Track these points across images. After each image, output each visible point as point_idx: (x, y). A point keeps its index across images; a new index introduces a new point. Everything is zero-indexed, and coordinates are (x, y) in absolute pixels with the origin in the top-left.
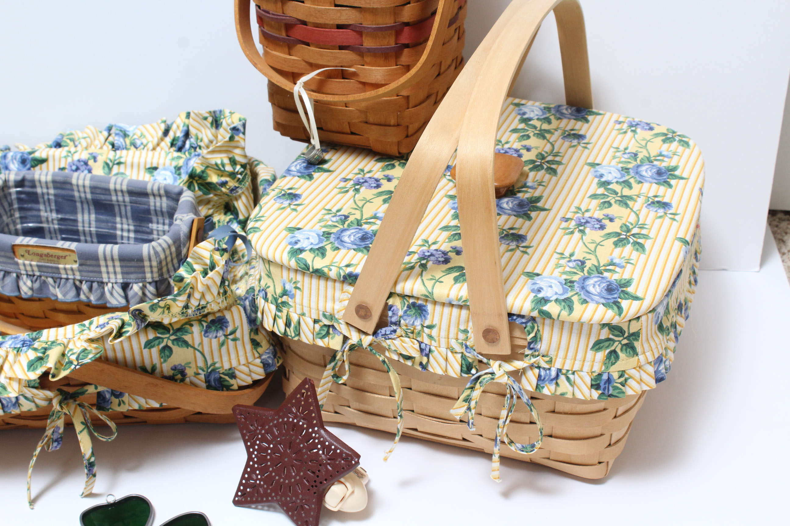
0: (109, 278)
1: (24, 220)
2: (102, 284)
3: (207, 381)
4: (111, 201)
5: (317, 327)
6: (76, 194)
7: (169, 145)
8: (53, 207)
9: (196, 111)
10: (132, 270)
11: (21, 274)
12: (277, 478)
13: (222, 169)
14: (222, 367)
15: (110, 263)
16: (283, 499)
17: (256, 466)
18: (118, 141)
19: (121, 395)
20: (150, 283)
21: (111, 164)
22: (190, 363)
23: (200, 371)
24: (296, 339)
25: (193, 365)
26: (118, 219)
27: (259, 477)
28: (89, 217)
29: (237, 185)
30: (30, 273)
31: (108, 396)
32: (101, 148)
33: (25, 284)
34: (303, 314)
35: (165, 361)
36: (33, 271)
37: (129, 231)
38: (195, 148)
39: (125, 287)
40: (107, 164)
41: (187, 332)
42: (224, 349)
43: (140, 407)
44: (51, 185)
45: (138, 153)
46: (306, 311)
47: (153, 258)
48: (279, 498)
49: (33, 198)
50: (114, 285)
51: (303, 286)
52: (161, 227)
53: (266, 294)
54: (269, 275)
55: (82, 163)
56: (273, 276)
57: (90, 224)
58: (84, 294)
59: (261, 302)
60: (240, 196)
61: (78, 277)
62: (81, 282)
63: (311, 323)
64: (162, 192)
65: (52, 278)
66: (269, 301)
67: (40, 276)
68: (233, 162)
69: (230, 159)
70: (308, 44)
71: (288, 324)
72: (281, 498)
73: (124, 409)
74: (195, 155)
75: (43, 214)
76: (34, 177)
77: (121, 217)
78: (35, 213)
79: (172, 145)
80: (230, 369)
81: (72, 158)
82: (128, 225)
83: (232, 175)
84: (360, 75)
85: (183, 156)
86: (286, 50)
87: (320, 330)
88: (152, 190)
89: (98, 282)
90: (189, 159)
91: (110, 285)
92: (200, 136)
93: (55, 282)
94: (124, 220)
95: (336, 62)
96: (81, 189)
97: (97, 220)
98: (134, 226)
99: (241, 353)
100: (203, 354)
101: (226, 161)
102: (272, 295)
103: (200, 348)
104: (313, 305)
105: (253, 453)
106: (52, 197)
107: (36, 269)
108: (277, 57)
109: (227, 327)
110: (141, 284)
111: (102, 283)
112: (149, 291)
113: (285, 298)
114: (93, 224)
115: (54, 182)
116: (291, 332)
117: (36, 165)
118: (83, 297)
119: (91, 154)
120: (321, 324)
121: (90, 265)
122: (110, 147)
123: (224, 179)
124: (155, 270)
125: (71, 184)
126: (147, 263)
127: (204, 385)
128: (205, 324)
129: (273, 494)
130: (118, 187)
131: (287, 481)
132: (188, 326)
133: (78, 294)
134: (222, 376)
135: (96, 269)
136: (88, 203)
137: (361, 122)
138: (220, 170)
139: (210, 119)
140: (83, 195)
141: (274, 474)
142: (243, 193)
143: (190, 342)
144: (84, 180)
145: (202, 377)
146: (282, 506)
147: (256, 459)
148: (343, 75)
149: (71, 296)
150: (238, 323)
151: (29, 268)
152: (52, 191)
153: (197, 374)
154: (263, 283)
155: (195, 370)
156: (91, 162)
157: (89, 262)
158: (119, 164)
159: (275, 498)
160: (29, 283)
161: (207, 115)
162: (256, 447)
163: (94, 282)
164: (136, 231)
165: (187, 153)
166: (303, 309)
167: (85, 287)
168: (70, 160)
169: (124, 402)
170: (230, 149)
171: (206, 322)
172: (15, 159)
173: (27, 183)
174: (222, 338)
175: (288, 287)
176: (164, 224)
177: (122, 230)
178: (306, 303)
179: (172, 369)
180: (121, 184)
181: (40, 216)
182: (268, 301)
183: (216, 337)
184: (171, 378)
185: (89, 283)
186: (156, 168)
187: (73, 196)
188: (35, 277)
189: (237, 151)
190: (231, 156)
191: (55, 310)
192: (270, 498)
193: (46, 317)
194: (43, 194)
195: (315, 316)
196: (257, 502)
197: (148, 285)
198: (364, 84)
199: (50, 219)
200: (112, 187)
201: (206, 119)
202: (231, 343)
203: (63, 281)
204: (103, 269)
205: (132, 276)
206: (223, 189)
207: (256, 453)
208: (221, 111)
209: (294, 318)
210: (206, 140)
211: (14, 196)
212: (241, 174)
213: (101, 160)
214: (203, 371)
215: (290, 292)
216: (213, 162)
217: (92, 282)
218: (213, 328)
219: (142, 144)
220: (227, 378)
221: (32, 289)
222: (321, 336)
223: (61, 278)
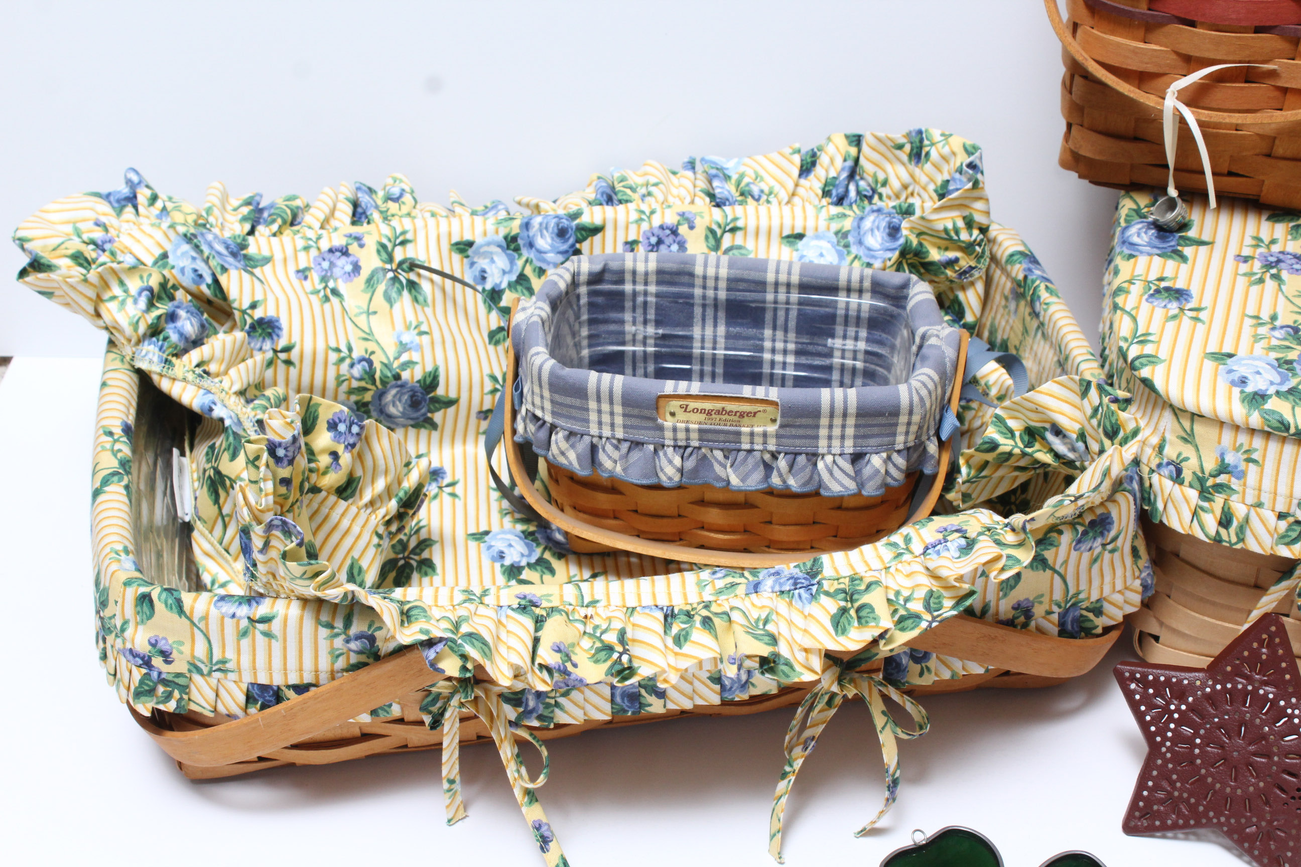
0: (829, 446)
1: (594, 342)
2: (813, 457)
3: (1062, 624)
4: (764, 302)
5: (1283, 525)
6: (698, 292)
7: (820, 193)
8: (651, 315)
9: (881, 134)
10: (876, 430)
11: (663, 446)
12: (1218, 786)
13: (955, 238)
14: (1088, 598)
15: (838, 421)
16: (1233, 821)
17: (1170, 766)
18: (721, 188)
19: (926, 656)
20: (899, 452)
21: (719, 232)
22: (1042, 596)
23: (1055, 609)
24: (1239, 546)
25: (1046, 599)
26: (768, 333)
27: (1178, 785)
28: (715, 332)
29: (973, 264)
30: (682, 443)
31: (905, 660)
32: (692, 202)
33: (670, 462)
34: (1259, 505)
35: (1005, 595)
36: (688, 439)
37: (785, 352)
38: (870, 198)
39: (857, 458)
40: (712, 232)
41: (1051, 545)
42: (1096, 567)
43: (953, 676)
44: (653, 278)
45: (763, 208)
46: (1265, 498)
47: (917, 410)
48: (1223, 819)
49: (616, 300)
50: (837, 458)
51: (1264, 456)
52: (850, 344)
53: (1179, 471)
54: (1188, 438)
55: (668, 232)
56: (1198, 440)
57: (715, 342)
58: (780, 475)
59: (1162, 484)
60: (972, 284)
61: (772, 447)
62: (774, 456)
63: (1271, 518)
64: (867, 284)
65: (722, 450)
66: (1186, 483)
67: (699, 448)
68: (970, 223)
69: (964, 218)
70: (1192, 24)
71: (1225, 521)
72: (1228, 818)
73: (927, 680)
74: (873, 211)
75: (629, 328)
76: (624, 265)
77: (775, 328)
78: (613, 327)
79: (826, 193)
80: (1098, 601)
81: (650, 223)
82: (786, 342)
83: (968, 248)
84: (1283, 75)
85: (848, 212)
86: (1141, 33)
87: (1287, 531)
88: (849, 281)
89: (807, 454)
90: (862, 219)
91: (829, 459)
92: (881, 177)
93: (726, 457)
94: (780, 334)
95: (1244, 54)
96: (711, 283)
97: (728, 337)
98: (796, 343)
99: (1119, 572)
100: (1064, 579)
101: (961, 224)
102: (1194, 473)
103: (1062, 571)
104: (1283, 489)
105: (1162, 744)
106: (651, 299)
107: (694, 436)
108: (1119, 45)
109: (1109, 531)
110: (884, 455)
111: (815, 455)
112: (895, 465)
113: (1222, 479)
114: (721, 341)
115: (660, 272)
116: (1229, 536)
117: (585, 239)
118: (775, 480)
119: (682, 215)
120: (1291, 519)
121: (800, 426)
122: (708, 200)
123: (951, 255)
124: (914, 428)
125: (692, 275)
126: (903, 419)
127: (1055, 630)
128: (1080, 529)
129: (1211, 814)
130: (783, 278)
131: (1239, 792)
132: (1055, 535)
133: (768, 476)
134: (1085, 613)
135: (809, 432)
136: (716, 307)
137: (1257, 155)
138: (950, 239)
139: (908, 148)
140: (710, 293)
141: (1210, 780)
142: (981, 277)
143: (1050, 562)
144: (718, 267)
145: (1055, 617)
146: (1229, 834)
147: (1169, 755)
148: (1248, 76)
149: (756, 482)
150: (1124, 523)
151: (681, 435)
152: (652, 289)
153: (1049, 613)
154: (1170, 452)
155: (1047, 608)
156: (683, 230)
157: (799, 421)
158: (733, 230)
159: (1215, 821)
160: (677, 461)
161: (903, 140)
162: (1170, 734)
163: (800, 454)
164: (798, 353)
165: (855, 207)
166: (1259, 496)
167: (782, 463)
168: (645, 226)
169: (928, 669)
170: (966, 202)
171: (1082, 525)
172: (546, 228)
173: (607, 276)
174: (1098, 550)
175: (1230, 459)
176: (856, 339)
177: (773, 351)
178: (1267, 484)
179: (1014, 608)
180: (789, 273)
181: (623, 333)
182: (1181, 483)
183: (1090, 549)
184: (1010, 623)
185: (792, 456)
186: (800, 236)
187: (692, 296)
188: (689, 450)
189: (979, 205)
190: (966, 213)
191: (702, 502)
192: (1204, 821)
193: (679, 516)
194: (635, 294)
195: (1281, 507)
196: (1175, 827)
197: (895, 456)
198: (1285, 91)
199: (640, 337)
200: (770, 277)
201: (900, 147)
202: (1107, 556)
203: (742, 455)
204: (823, 432)
205: (873, 441)
206: (949, 273)
207: (1168, 744)
208: (920, 132)
209: (1239, 510)
210: (895, 184)
211: (584, 300)
212: (979, 245)
213: (701, 224)
214: (1060, 607)
215: (1236, 467)
216: (940, 226)
217: (797, 454)
218: (1091, 534)
219: (762, 191)
220: (1091, 615)
221: (681, 471)
222: (1287, 540)
223: (739, 450)
